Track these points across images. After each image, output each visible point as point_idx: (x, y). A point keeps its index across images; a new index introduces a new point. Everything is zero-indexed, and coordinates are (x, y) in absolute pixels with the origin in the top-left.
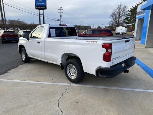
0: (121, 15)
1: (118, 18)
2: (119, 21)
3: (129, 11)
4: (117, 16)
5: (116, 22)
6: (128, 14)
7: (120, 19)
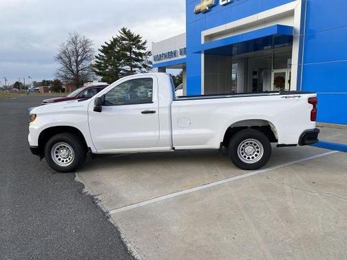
0: (79, 58)
1: (75, 64)
2: (78, 71)
3: (99, 50)
4: (73, 59)
5: (72, 71)
6: (98, 56)
7: (80, 66)
